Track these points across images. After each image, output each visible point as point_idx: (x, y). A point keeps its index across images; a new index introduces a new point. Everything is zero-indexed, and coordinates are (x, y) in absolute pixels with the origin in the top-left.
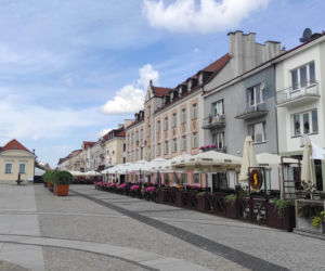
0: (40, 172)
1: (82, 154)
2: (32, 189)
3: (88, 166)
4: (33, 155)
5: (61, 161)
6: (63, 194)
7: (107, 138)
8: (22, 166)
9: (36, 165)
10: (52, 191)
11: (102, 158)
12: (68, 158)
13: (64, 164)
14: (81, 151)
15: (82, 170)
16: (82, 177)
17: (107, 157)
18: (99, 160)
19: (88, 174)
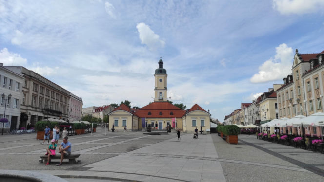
0: (215, 126)
1: (241, 112)
2: (210, 137)
3: (247, 120)
4: (208, 114)
5: (227, 117)
6: (234, 142)
7: (260, 99)
8: (202, 122)
9: (211, 121)
10: (225, 139)
11: (258, 114)
12: (231, 115)
13: (228, 120)
14: (240, 110)
15: (243, 123)
16: (244, 129)
17: (262, 114)
18: (255, 116)
19: (247, 126)
